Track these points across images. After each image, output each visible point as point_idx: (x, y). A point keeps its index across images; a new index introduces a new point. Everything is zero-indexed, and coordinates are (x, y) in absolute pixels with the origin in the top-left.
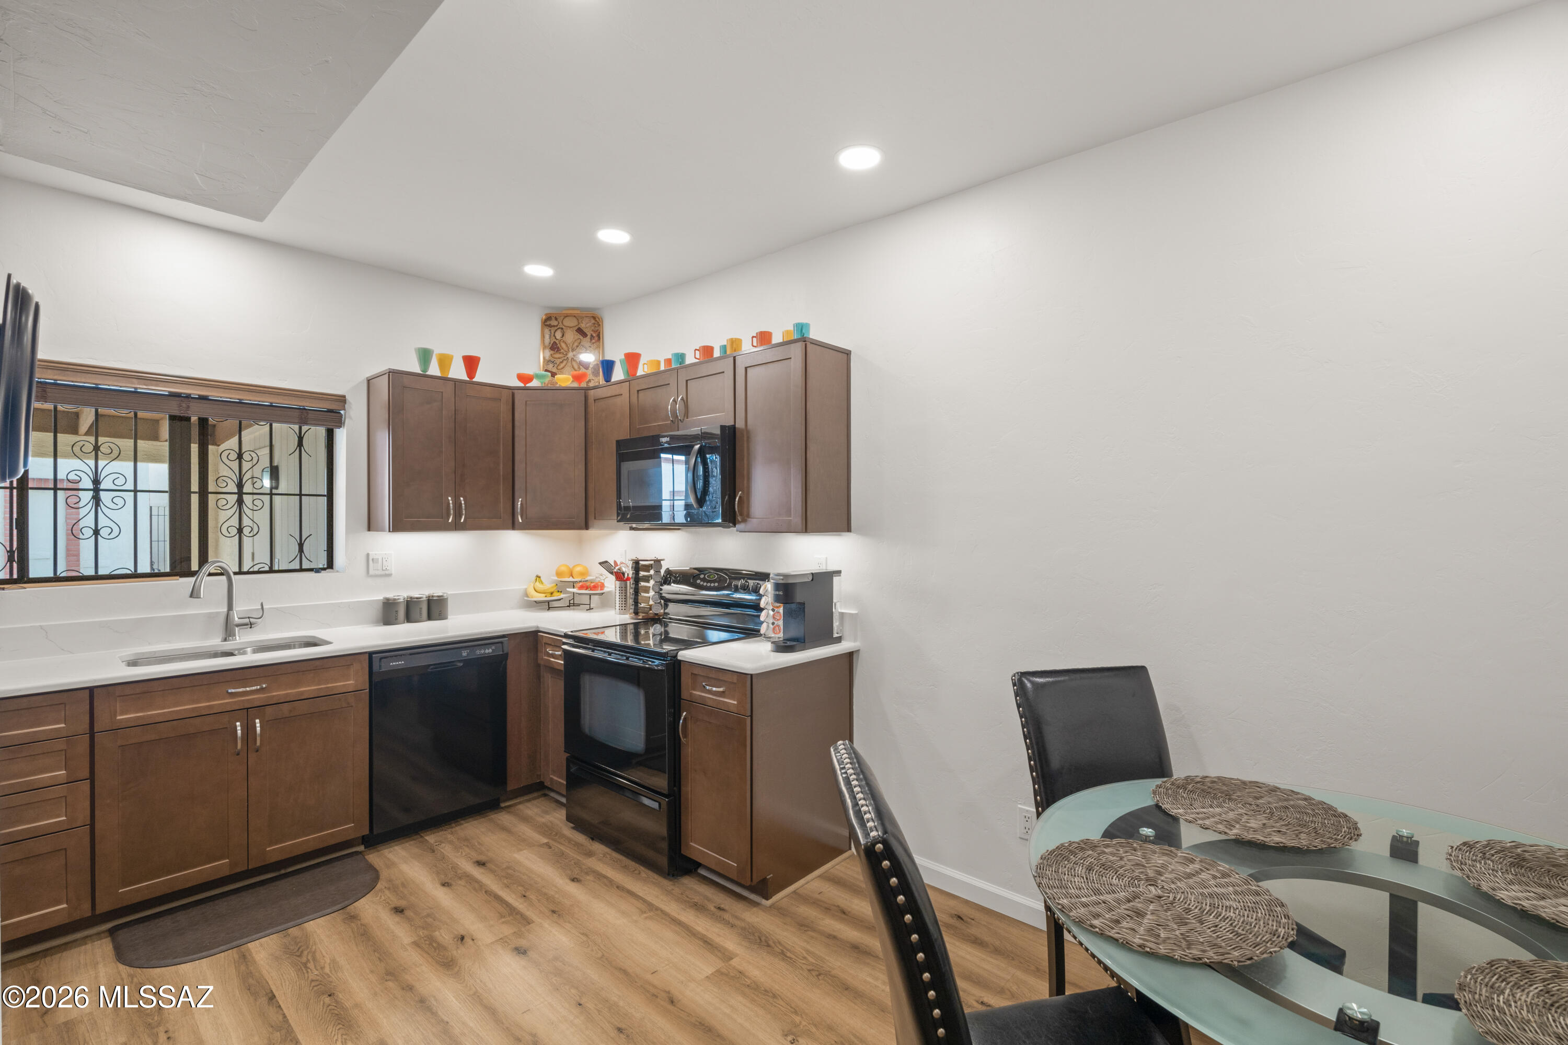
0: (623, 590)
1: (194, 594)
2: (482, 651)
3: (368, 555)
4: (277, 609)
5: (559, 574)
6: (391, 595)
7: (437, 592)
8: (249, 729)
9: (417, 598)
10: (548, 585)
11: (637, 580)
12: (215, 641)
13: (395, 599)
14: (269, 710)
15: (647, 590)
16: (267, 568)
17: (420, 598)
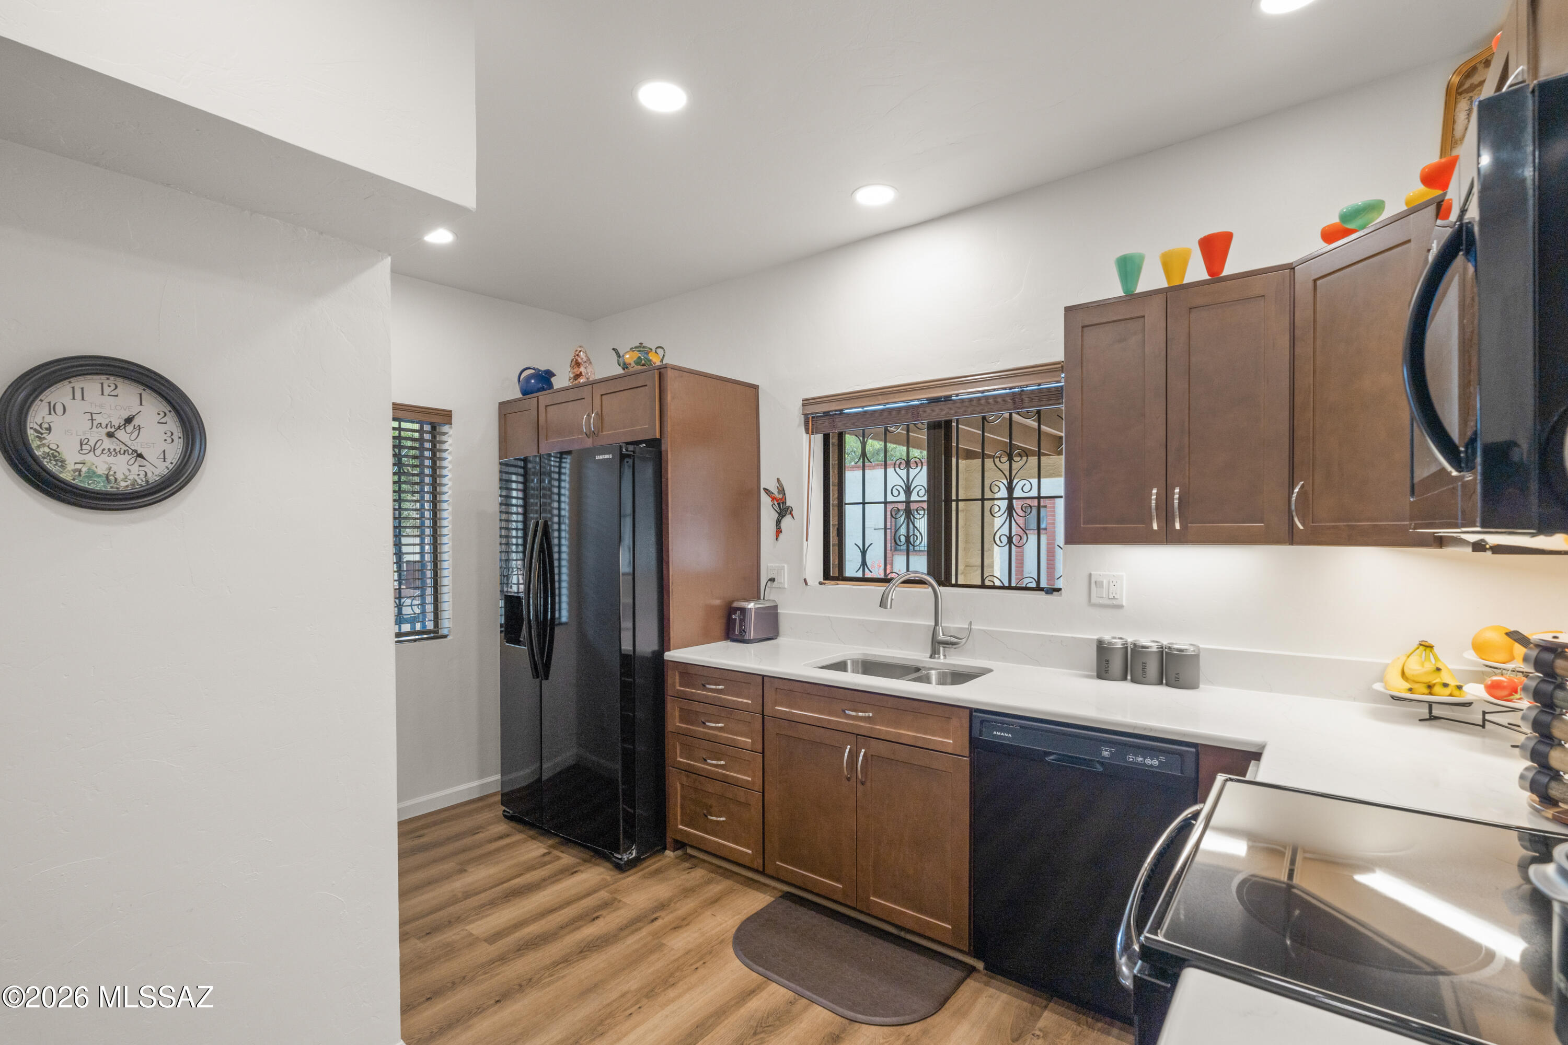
1: (883, 604)
2: (1140, 759)
3: (1090, 575)
4: (984, 631)
5: (1478, 649)
6: (1107, 637)
7: (1180, 642)
9: (1144, 647)
12: (918, 654)
13: (1110, 643)
16: (1034, 585)
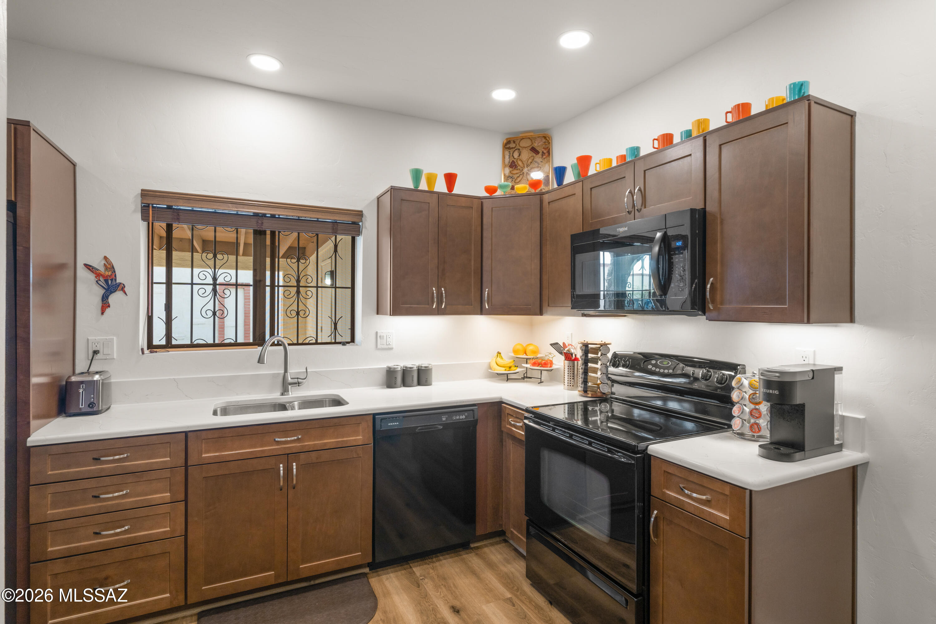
0: (572, 369)
1: (260, 360)
2: (458, 417)
3: (377, 333)
4: (315, 372)
5: (515, 351)
6: (391, 364)
7: (423, 362)
8: (288, 470)
9: (410, 368)
10: (507, 361)
11: (586, 361)
12: (275, 396)
13: (395, 368)
14: (302, 456)
15: (595, 371)
16: (314, 341)
17: (412, 368)
